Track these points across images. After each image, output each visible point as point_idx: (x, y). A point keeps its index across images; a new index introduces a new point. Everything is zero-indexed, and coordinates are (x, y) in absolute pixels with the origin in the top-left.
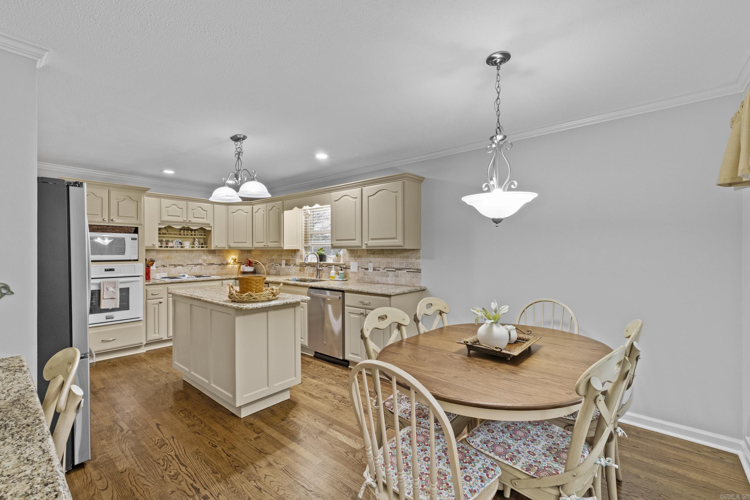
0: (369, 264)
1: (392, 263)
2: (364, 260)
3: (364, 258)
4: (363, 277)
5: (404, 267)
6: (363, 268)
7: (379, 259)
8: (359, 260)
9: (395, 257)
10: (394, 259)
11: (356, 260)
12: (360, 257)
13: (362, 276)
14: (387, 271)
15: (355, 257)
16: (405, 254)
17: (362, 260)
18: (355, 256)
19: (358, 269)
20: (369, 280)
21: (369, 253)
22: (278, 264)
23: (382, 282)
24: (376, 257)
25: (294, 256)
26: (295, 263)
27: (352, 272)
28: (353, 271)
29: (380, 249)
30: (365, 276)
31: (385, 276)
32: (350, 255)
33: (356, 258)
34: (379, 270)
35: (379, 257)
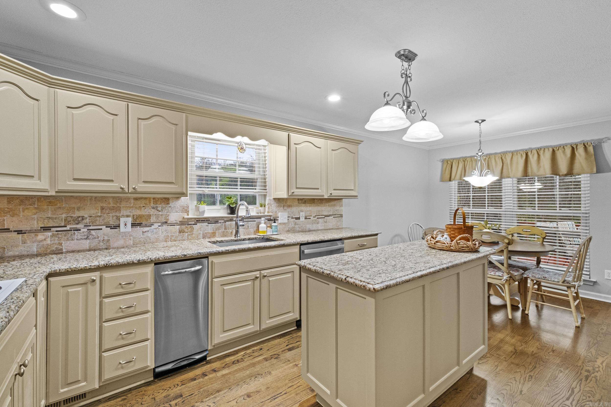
0: (301, 213)
1: (322, 211)
2: (294, 209)
3: (294, 208)
4: (293, 227)
5: (332, 214)
6: (293, 218)
7: (311, 207)
8: (289, 210)
9: (325, 206)
10: (324, 207)
11: (285, 210)
12: (289, 206)
13: (293, 225)
14: (317, 218)
15: (283, 207)
16: (333, 203)
17: (292, 210)
18: (284, 205)
19: (288, 220)
20: (300, 230)
21: (300, 202)
22: (104, 227)
23: (313, 229)
24: (307, 206)
25: (163, 208)
26: (168, 220)
27: (280, 223)
28: (282, 222)
29: (311, 199)
30: (296, 226)
31: (316, 223)
32: (277, 205)
33: (285, 208)
34: (310, 218)
35: (310, 206)
